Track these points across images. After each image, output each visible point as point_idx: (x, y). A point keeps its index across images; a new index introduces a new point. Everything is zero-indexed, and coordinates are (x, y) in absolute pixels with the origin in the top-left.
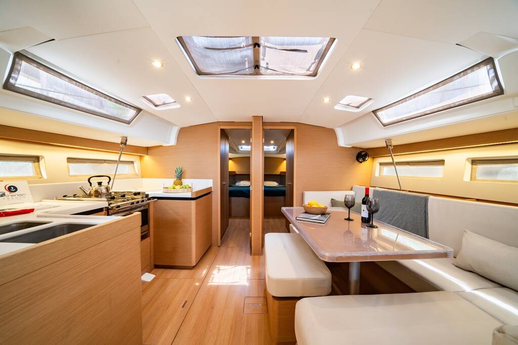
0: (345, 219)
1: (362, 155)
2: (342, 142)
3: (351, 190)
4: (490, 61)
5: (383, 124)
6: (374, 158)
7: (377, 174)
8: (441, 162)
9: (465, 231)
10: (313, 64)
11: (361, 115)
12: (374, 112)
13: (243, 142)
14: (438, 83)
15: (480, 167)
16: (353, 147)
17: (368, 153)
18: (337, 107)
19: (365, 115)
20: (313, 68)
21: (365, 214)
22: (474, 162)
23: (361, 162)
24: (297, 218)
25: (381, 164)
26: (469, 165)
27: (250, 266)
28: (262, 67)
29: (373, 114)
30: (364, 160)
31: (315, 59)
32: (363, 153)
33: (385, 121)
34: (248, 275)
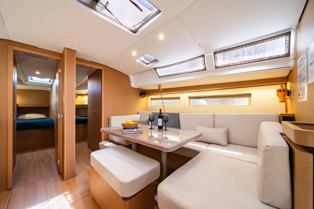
0: (149, 129)
1: (143, 93)
2: (133, 85)
3: (138, 114)
4: (203, 56)
5: (159, 76)
6: (148, 95)
7: (150, 105)
8: (179, 98)
9: (196, 126)
10: (140, 23)
11: (148, 69)
12: (155, 69)
13: (38, 73)
14: (192, 59)
15: (192, 100)
16: (138, 88)
17: (146, 92)
18: (138, 61)
19: (150, 70)
20: (136, 27)
21: (160, 124)
22: (190, 98)
23: (143, 97)
24: (124, 133)
25: (151, 99)
26: (188, 99)
27: (67, 192)
28: (101, 3)
29: (154, 70)
30: (145, 96)
31: (143, 21)
32: (144, 93)
33: (160, 75)
34: (69, 201)
